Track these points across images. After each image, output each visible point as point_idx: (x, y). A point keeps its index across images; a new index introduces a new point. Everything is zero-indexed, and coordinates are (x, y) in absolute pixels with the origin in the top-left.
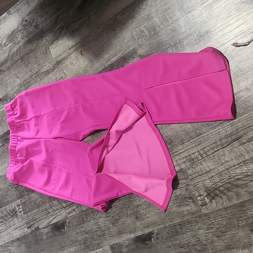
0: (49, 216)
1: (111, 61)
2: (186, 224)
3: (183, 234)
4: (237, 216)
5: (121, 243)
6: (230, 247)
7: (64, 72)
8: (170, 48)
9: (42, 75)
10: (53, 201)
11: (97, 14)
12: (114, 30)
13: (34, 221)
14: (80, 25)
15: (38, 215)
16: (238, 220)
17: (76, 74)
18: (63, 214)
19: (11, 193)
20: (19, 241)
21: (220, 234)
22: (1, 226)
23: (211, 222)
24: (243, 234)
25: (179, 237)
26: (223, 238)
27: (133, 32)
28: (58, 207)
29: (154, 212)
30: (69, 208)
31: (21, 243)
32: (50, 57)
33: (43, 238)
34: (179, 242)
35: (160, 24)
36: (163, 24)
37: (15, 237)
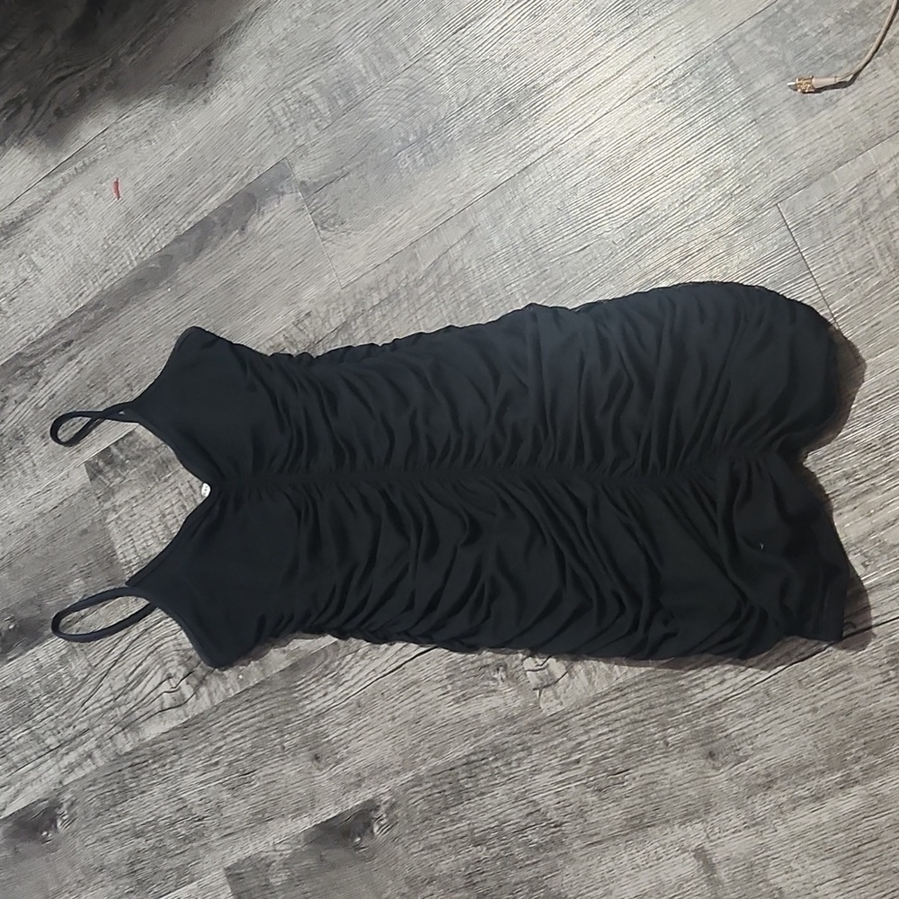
1: (200, 211)
2: (490, 759)
3: (478, 796)
4: (658, 711)
5: (263, 855)
6: (641, 821)
7: (30, 262)
8: (404, 151)
11: (144, 46)
12: (205, 101)
14: (82, 90)
16: (664, 725)
17: (74, 266)
18: (46, 774)
21: (607, 780)
23: (574, 743)
24: (681, 771)
25: (467, 807)
26: (617, 792)
27: (272, 104)
28: (27, 752)
29: (375, 730)
30: (71, 750)
34: (469, 824)
35: (367, 72)
36: (375, 69)
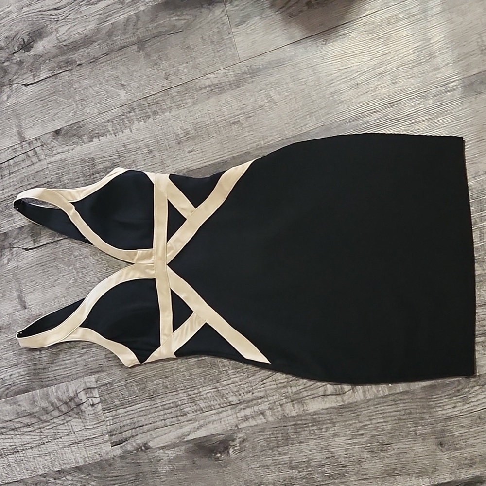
0: (183, 422)
9: (200, 92)
10: (198, 389)
13: (135, 428)
15: (150, 416)
19: (67, 358)
20: (83, 473)
22: (27, 434)
31: (88, 477)
32: (231, 53)
33: (160, 470)
37: (69, 463)
